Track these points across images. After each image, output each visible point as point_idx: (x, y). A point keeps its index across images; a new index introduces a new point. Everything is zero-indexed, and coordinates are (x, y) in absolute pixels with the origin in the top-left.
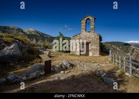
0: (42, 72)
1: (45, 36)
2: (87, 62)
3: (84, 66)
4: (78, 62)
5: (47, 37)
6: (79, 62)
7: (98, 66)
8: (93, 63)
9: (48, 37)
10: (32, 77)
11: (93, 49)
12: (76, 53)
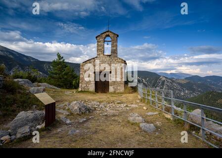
0: (39, 124)
1: (25, 58)
2: (109, 103)
3: (107, 109)
4: (95, 102)
5: (30, 61)
6: (98, 104)
7: (128, 108)
8: (118, 103)
9: (32, 60)
10: (23, 135)
11: (114, 82)
12: (88, 89)
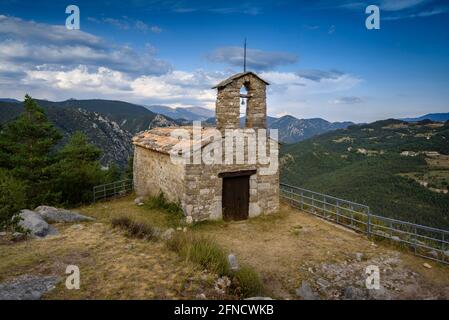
11: (262, 192)
12: (208, 215)
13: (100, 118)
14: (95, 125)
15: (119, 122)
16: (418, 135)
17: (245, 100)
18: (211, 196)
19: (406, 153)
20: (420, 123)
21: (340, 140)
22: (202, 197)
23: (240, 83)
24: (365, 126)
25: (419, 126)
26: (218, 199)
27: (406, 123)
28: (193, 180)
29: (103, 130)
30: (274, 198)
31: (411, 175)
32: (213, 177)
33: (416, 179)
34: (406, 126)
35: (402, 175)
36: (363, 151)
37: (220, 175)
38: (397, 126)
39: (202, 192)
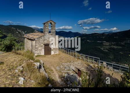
11: (54, 48)
12: (41, 54)
13: (19, 30)
14: (17, 32)
15: (24, 32)
16: (102, 37)
17: (50, 27)
18: (41, 49)
19: (99, 41)
20: (102, 34)
21: (83, 38)
22: (39, 49)
23: (49, 23)
24: (89, 34)
25: (102, 35)
26: (43, 50)
27: (99, 34)
28: (37, 45)
29: (20, 34)
30: (57, 50)
31: (99, 47)
32: (42, 45)
33: (101, 48)
34: (99, 35)
35: (97, 47)
36: (88, 41)
37: (44, 44)
38: (97, 35)
39: (39, 48)
